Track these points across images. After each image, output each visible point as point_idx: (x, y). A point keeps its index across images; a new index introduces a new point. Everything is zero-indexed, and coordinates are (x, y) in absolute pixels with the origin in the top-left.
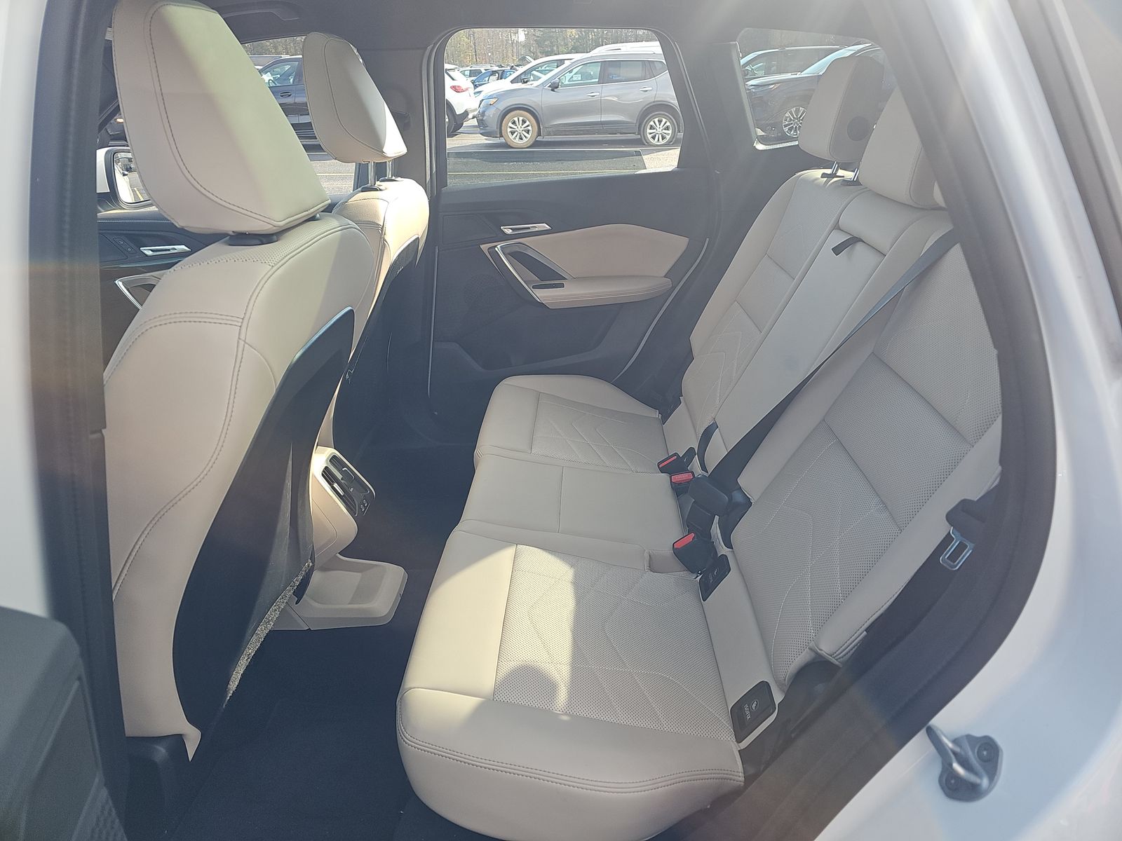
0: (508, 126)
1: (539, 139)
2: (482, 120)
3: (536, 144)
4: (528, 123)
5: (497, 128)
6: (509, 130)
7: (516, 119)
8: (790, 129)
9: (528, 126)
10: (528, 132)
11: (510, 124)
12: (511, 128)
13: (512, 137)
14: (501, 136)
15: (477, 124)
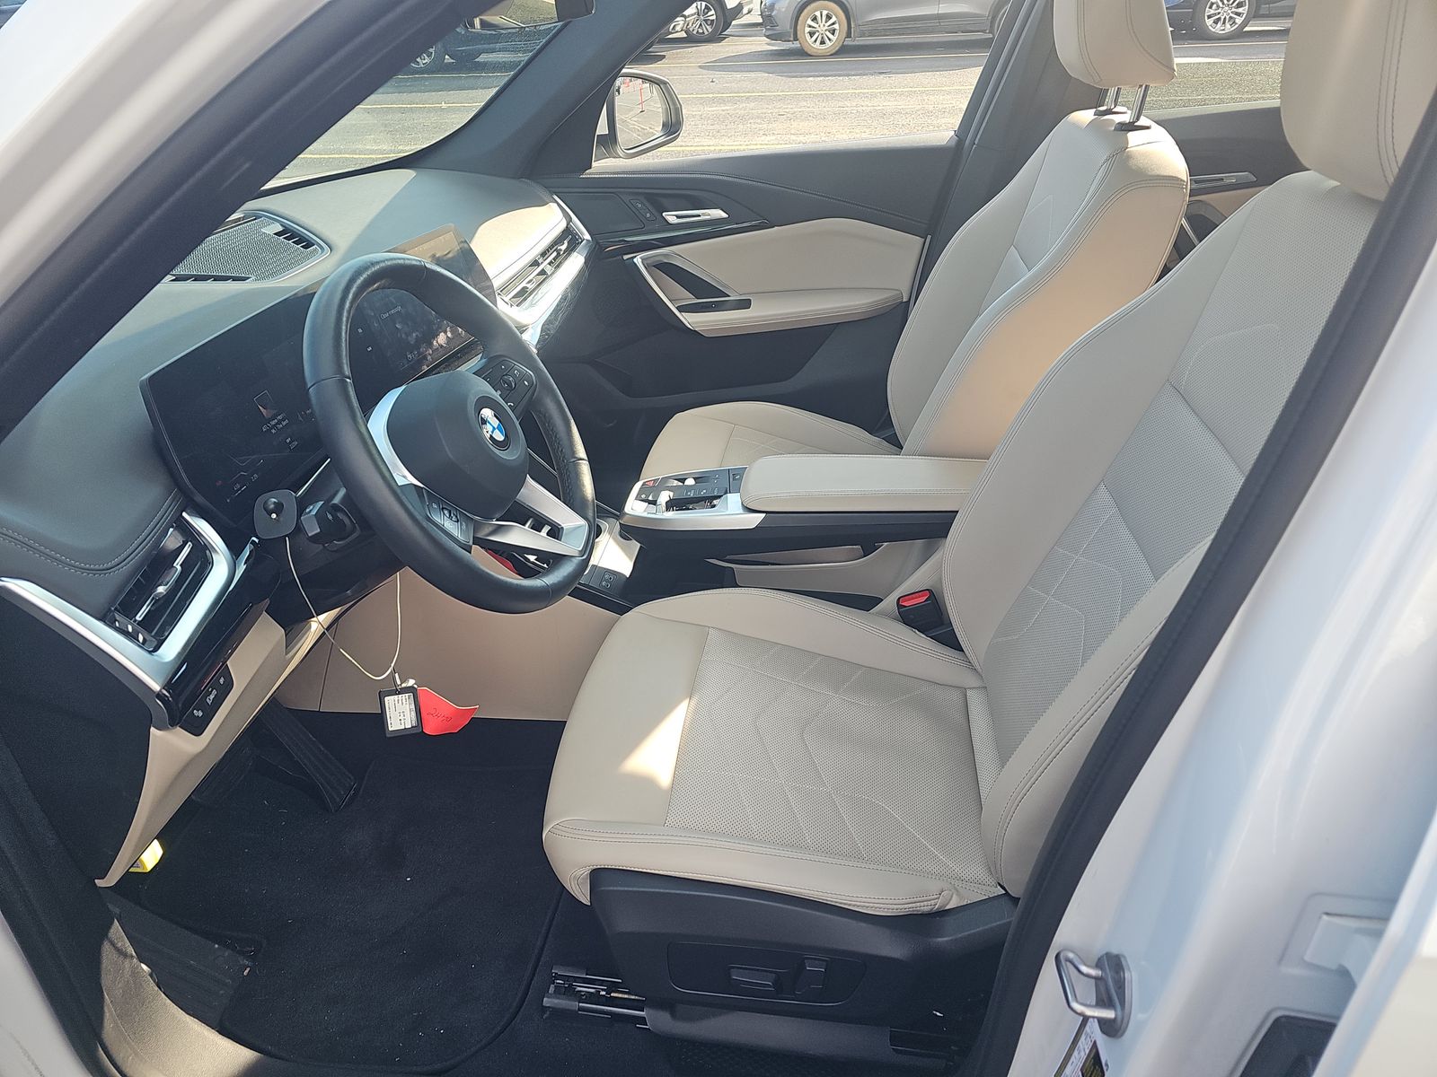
0: (806, 23)
1: (849, 42)
2: (770, 16)
3: (843, 50)
4: (834, 19)
5: (791, 28)
6: (808, 29)
7: (818, 14)
8: (1216, 22)
9: (833, 24)
10: (833, 32)
11: (810, 22)
12: (810, 26)
13: (810, 41)
14: (796, 39)
15: (761, 21)
